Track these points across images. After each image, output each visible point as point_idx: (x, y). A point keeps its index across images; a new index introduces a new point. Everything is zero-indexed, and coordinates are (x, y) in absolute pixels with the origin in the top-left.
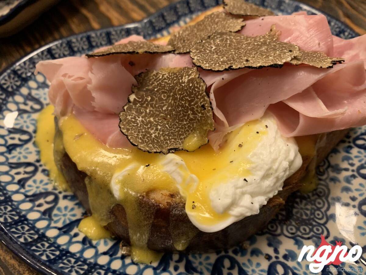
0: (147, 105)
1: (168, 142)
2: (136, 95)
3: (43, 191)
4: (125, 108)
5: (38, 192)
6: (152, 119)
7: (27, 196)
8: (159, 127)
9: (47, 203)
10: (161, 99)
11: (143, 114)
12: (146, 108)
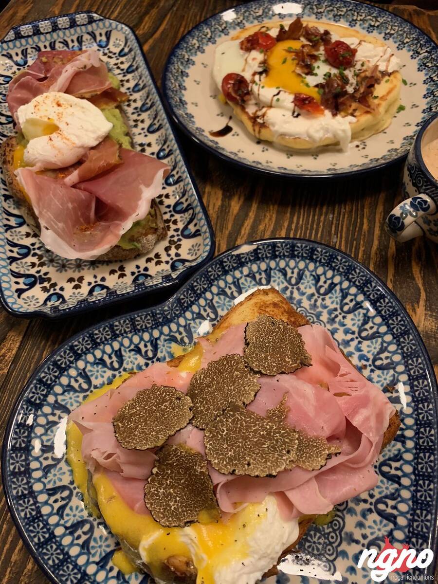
0: (168, 477)
1: (185, 513)
2: (158, 469)
3: (80, 519)
4: (149, 480)
5: (75, 522)
6: (171, 491)
7: (66, 528)
8: (178, 499)
9: (85, 533)
10: (179, 473)
11: (164, 486)
12: (167, 480)
